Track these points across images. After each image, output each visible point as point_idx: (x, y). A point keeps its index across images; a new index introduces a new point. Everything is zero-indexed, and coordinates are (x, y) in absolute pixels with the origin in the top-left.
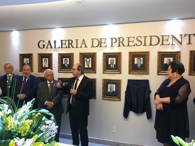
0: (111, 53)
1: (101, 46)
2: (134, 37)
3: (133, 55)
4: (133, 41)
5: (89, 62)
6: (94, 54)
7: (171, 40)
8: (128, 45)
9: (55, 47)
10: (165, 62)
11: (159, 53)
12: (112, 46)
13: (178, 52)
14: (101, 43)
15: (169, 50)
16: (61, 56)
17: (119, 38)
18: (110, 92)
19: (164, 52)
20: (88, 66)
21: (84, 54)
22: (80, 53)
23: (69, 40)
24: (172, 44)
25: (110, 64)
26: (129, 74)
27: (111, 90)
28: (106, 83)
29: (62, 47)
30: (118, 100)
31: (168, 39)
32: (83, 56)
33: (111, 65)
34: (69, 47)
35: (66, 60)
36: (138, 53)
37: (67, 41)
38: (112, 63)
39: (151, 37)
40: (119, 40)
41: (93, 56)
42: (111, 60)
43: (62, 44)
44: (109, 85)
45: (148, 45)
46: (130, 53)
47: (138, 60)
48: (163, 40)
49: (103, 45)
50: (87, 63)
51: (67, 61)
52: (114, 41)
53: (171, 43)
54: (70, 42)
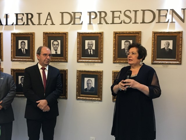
0: (88, 33)
1: (74, 24)
2: (120, 12)
3: (119, 37)
4: (119, 17)
5: (57, 46)
6: (65, 35)
7: (171, 16)
8: (113, 23)
9: (7, 24)
10: (162, 47)
11: (155, 33)
12: (90, 23)
13: (179, 33)
14: (75, 18)
15: (167, 29)
16: (16, 37)
17: (100, 12)
18: (87, 88)
19: (161, 33)
20: (56, 52)
21: (50, 33)
22: (44, 33)
23: (27, 14)
24: (172, 22)
25: (87, 49)
26: (114, 63)
27: (88, 86)
28: (82, 75)
29: (17, 24)
30: (98, 100)
31: (166, 14)
32: (49, 38)
33: (89, 51)
34: (28, 24)
35: (23, 43)
36: (126, 33)
37: (25, 15)
38: (90, 48)
39: (144, 11)
40: (100, 15)
41: (63, 37)
42: (88, 43)
43: (17, 19)
44: (86, 79)
45: (139, 23)
46: (115, 33)
47: (127, 43)
48: (159, 16)
49: (77, 21)
50: (54, 48)
51: (25, 44)
52: (93, 16)
53: (170, 21)
54: (30, 16)
